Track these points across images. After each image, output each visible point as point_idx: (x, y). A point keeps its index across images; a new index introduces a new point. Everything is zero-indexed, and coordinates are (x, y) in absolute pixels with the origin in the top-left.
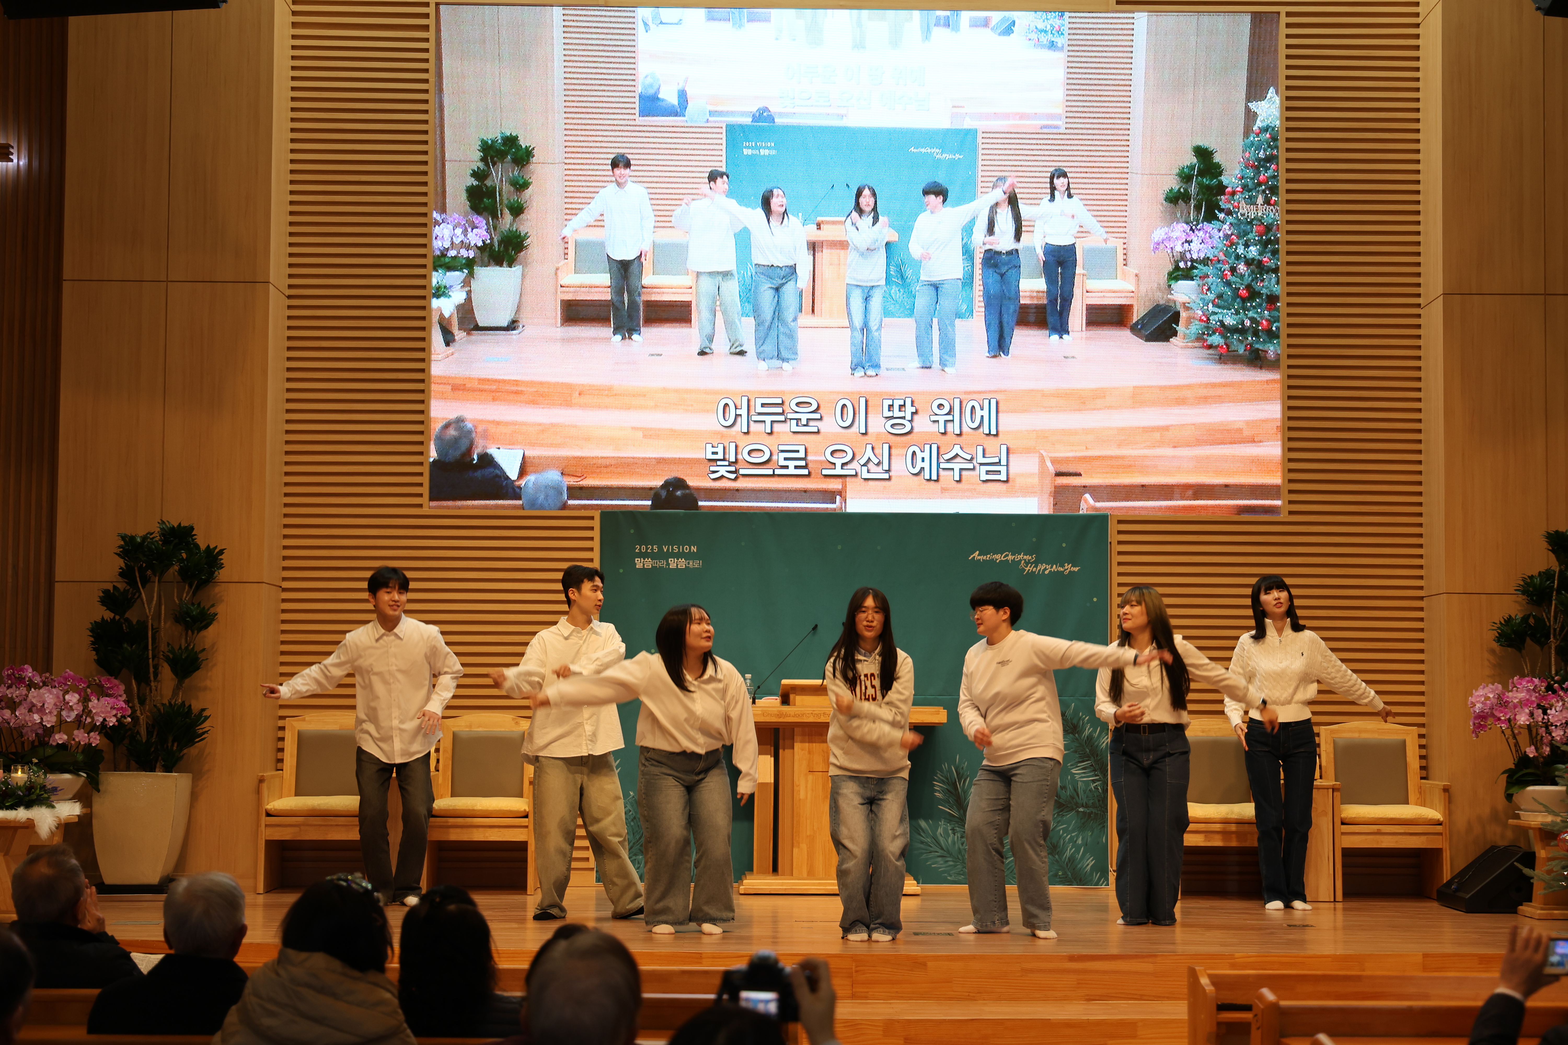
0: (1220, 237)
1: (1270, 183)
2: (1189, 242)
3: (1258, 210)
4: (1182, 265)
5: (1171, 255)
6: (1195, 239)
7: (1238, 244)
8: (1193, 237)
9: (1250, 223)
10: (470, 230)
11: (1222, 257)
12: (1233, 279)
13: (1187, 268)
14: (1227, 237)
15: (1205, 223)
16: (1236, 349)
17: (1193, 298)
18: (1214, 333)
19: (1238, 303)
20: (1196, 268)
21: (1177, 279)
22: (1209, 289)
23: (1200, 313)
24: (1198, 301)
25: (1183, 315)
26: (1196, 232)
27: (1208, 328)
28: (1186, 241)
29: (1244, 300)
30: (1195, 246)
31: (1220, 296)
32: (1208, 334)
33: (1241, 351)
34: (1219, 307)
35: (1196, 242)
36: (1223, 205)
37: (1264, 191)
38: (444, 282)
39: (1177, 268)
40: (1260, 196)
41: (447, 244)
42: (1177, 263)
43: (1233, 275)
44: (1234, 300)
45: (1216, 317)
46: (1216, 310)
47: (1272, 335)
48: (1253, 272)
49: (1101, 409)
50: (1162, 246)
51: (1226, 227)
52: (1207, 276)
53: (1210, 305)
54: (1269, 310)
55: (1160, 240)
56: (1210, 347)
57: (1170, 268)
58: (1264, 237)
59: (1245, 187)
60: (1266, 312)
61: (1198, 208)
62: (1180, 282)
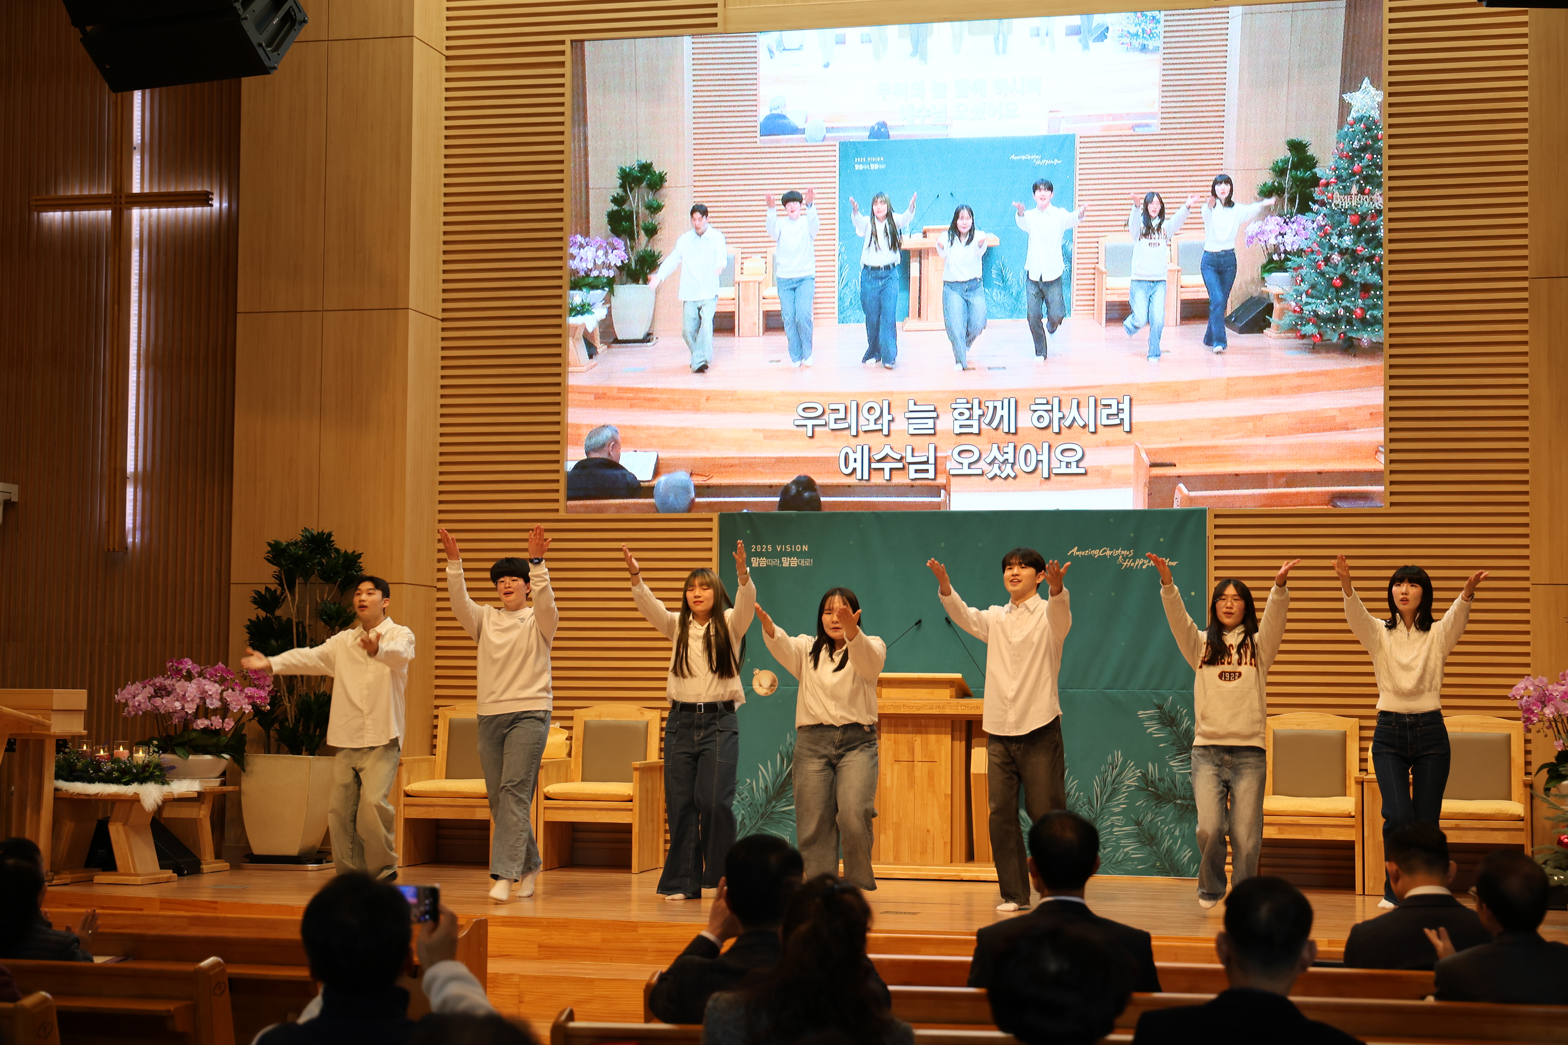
0: (1313, 229)
1: (1364, 173)
2: (1283, 235)
3: (1353, 200)
4: (1275, 257)
5: (1265, 248)
6: (1288, 231)
7: (1332, 234)
8: (1287, 229)
9: (1345, 213)
10: (610, 251)
11: (1316, 248)
12: (1327, 269)
13: (1280, 259)
14: (1321, 228)
15: (1299, 215)
16: (1329, 338)
17: (1287, 289)
18: (1308, 322)
19: (1332, 293)
20: (1290, 260)
21: (1270, 271)
22: (1302, 281)
23: (1293, 304)
24: (1291, 293)
25: (1277, 306)
26: (1290, 224)
27: (1302, 318)
28: (1280, 234)
29: (1338, 290)
30: (1289, 239)
31: (1313, 287)
32: (1301, 324)
33: (1335, 340)
34: (1312, 297)
35: (1290, 234)
36: (1316, 196)
37: (1358, 181)
38: (587, 301)
39: (1271, 261)
40: (1354, 186)
41: (590, 266)
42: (1270, 255)
43: (1326, 265)
44: (1327, 289)
45: (1309, 308)
46: (1310, 300)
47: (1365, 323)
48: (1346, 261)
49: (1194, 401)
50: (1256, 240)
51: (1320, 218)
52: (1300, 267)
53: (1304, 296)
54: (1363, 298)
55: (1254, 234)
56: (1303, 337)
57: (1264, 260)
58: (1358, 227)
59: (1339, 178)
60: (1360, 300)
61: (1292, 201)
62: (1274, 274)
